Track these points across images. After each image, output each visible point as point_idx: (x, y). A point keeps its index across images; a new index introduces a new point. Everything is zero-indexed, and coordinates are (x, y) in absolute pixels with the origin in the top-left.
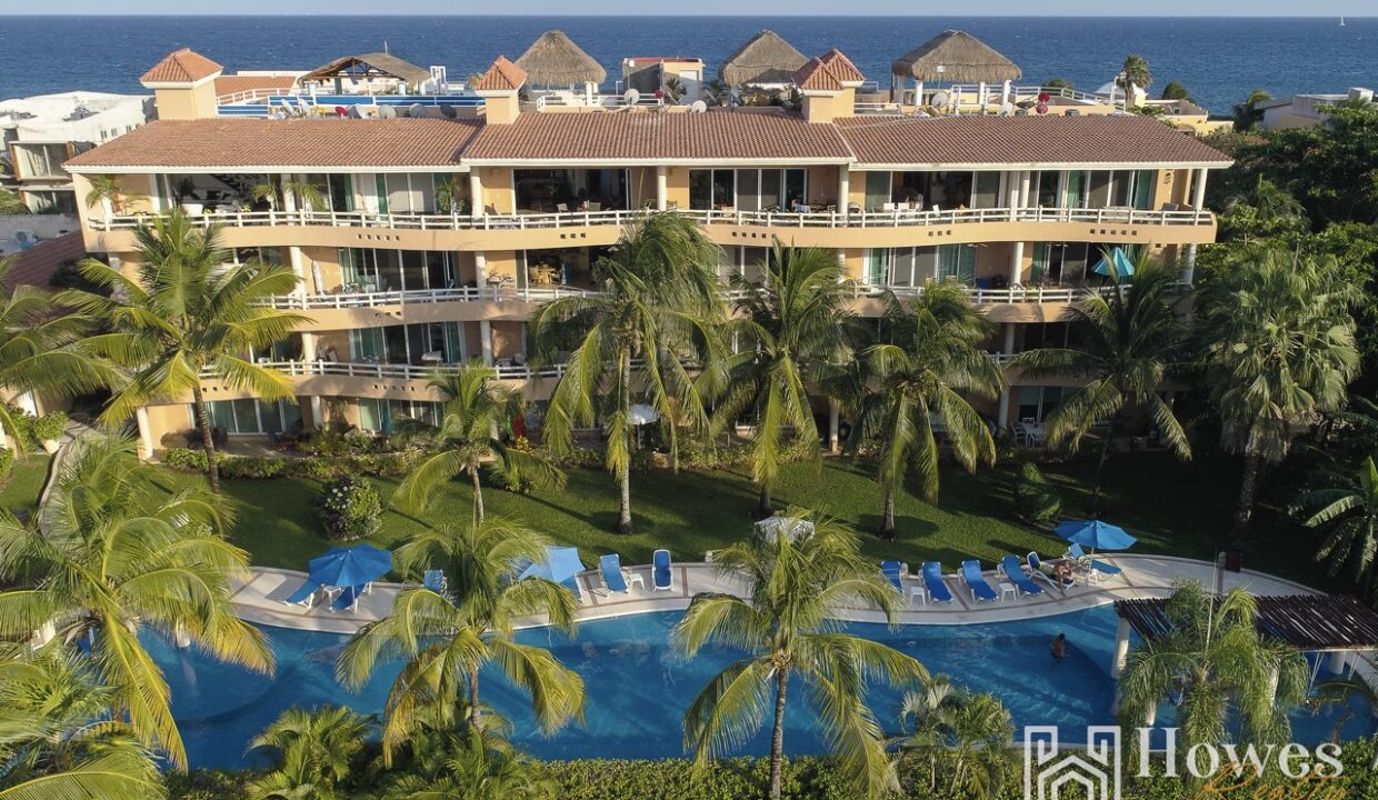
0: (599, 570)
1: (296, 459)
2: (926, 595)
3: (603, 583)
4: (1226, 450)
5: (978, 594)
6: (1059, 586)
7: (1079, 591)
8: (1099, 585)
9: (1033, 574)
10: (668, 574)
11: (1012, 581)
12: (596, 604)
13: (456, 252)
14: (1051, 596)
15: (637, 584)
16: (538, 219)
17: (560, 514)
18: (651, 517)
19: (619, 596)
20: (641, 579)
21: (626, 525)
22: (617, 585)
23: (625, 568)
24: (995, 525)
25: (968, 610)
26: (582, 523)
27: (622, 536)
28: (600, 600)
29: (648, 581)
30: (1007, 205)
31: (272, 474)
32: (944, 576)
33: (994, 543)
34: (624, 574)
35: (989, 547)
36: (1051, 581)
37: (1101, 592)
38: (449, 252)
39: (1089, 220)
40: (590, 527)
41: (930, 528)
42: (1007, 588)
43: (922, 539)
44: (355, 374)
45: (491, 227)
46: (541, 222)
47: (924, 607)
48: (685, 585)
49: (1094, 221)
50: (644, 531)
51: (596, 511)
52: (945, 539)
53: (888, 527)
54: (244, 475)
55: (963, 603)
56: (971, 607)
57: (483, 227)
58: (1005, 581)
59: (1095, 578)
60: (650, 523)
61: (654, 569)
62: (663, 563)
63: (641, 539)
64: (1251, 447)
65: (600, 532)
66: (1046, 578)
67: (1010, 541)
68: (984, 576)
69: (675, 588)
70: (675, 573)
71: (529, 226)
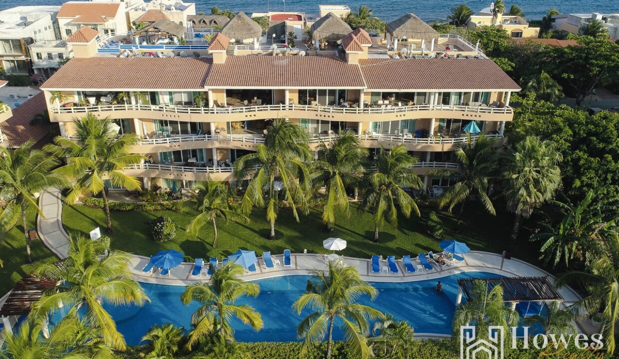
0: (263, 257)
1: (138, 203)
2: (389, 270)
3: (265, 263)
4: (508, 211)
5: (408, 270)
6: (440, 266)
7: (448, 268)
8: (456, 265)
9: (430, 260)
10: (289, 259)
11: (421, 264)
12: (262, 273)
13: (202, 123)
14: (436, 270)
15: (278, 264)
16: (236, 109)
17: (246, 230)
18: (282, 231)
19: (271, 269)
20: (279, 262)
21: (273, 236)
22: (270, 264)
23: (273, 256)
24: (418, 236)
25: (404, 276)
26: (255, 234)
27: (271, 241)
28: (264, 271)
29: (282, 262)
30: (429, 103)
31: (129, 210)
32: (396, 260)
33: (417, 245)
34: (272, 259)
35: (415, 247)
36: (437, 263)
37: (456, 268)
38: (199, 123)
39: (461, 110)
40: (258, 236)
41: (392, 238)
42: (420, 267)
43: (389, 243)
44: (161, 169)
45: (217, 113)
46: (237, 110)
47: (388, 275)
48: (296, 264)
49: (463, 111)
50: (280, 238)
51: (261, 228)
52: (398, 243)
53: (376, 238)
54: (117, 210)
55: (403, 273)
56: (406, 275)
57: (214, 113)
58: (419, 264)
59: (454, 262)
60: (282, 235)
61: (284, 257)
62: (288, 255)
63: (279, 243)
64: (518, 212)
65: (262, 239)
66: (435, 262)
67: (423, 244)
68: (411, 260)
69: (292, 266)
70: (292, 258)
71: (232, 112)
